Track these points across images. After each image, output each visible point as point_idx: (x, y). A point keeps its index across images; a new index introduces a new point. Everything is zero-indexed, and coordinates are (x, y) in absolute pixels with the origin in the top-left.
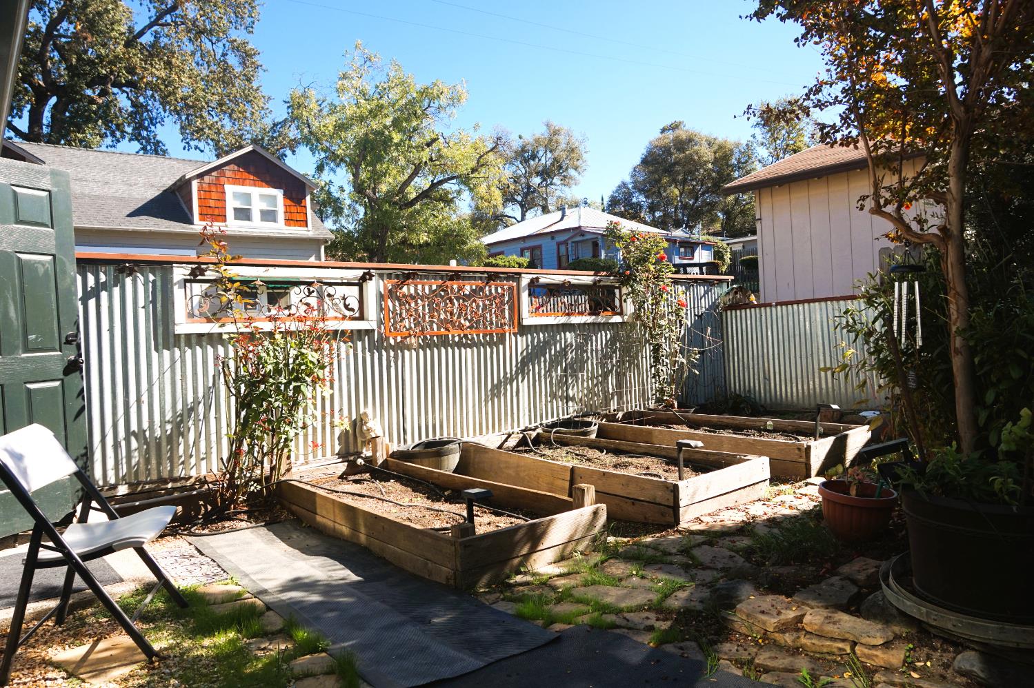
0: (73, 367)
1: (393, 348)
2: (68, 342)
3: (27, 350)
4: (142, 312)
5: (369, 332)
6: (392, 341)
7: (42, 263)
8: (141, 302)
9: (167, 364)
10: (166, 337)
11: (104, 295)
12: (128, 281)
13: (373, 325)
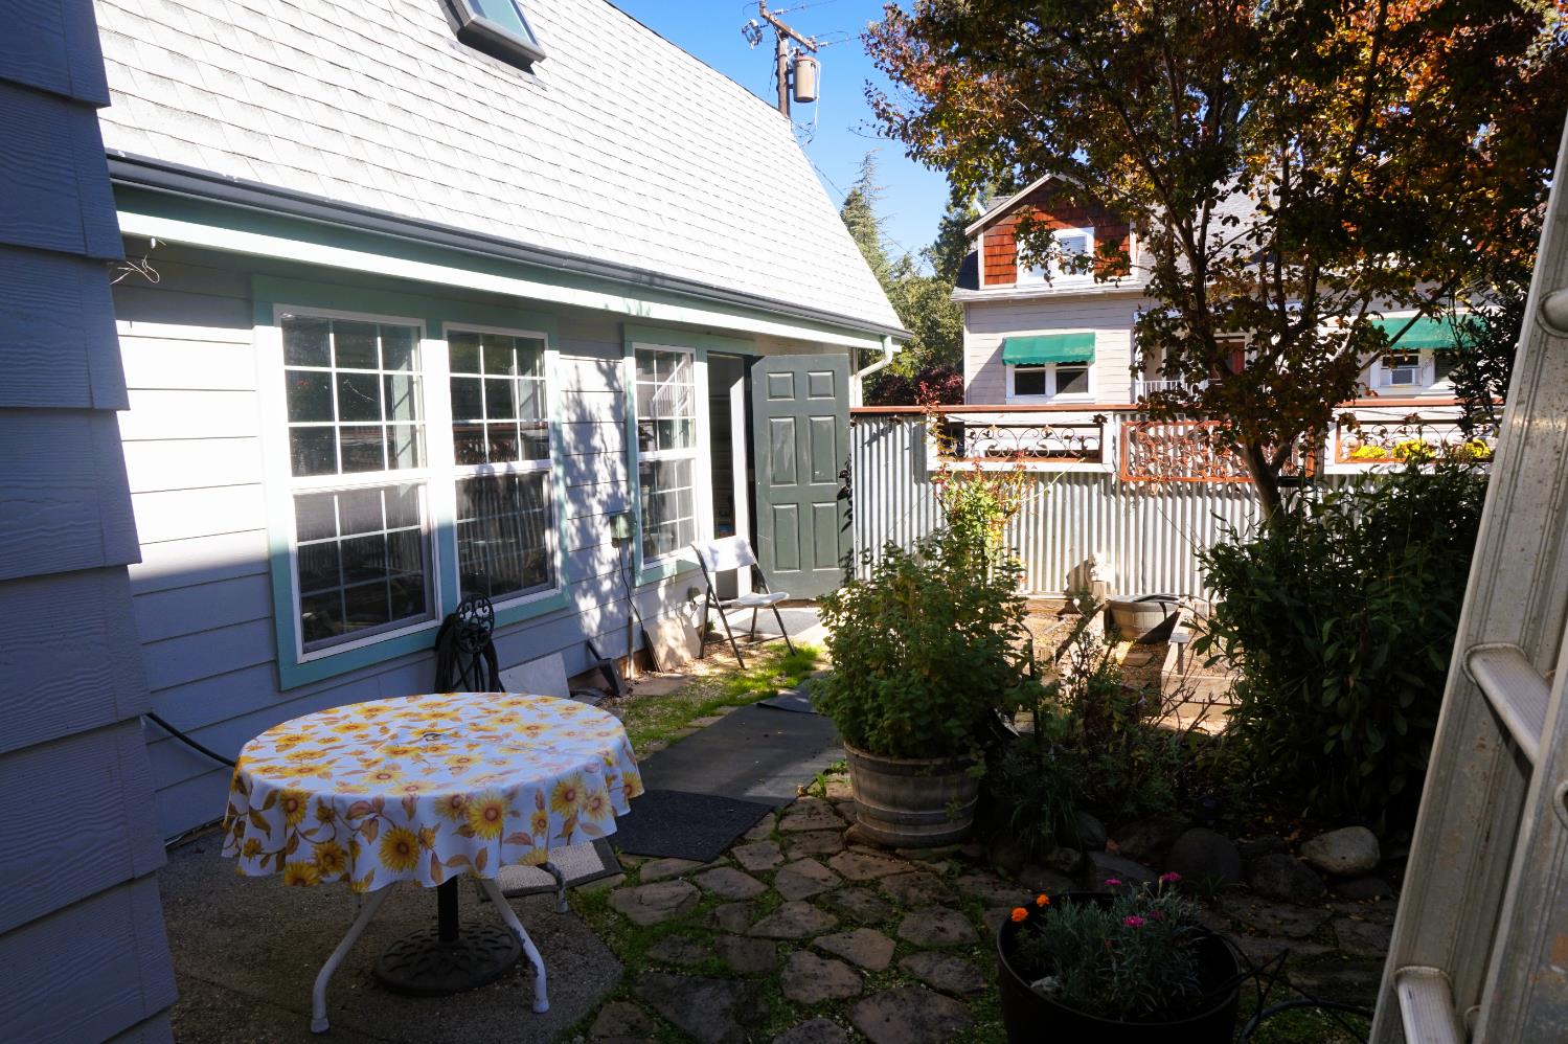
0: (844, 494)
1: (1133, 493)
2: (842, 476)
3: (814, 481)
4: (907, 453)
5: (1106, 476)
6: (1133, 487)
7: (826, 422)
8: (907, 445)
9: (923, 494)
10: (920, 473)
11: (882, 439)
12: (898, 427)
13: (1110, 469)
